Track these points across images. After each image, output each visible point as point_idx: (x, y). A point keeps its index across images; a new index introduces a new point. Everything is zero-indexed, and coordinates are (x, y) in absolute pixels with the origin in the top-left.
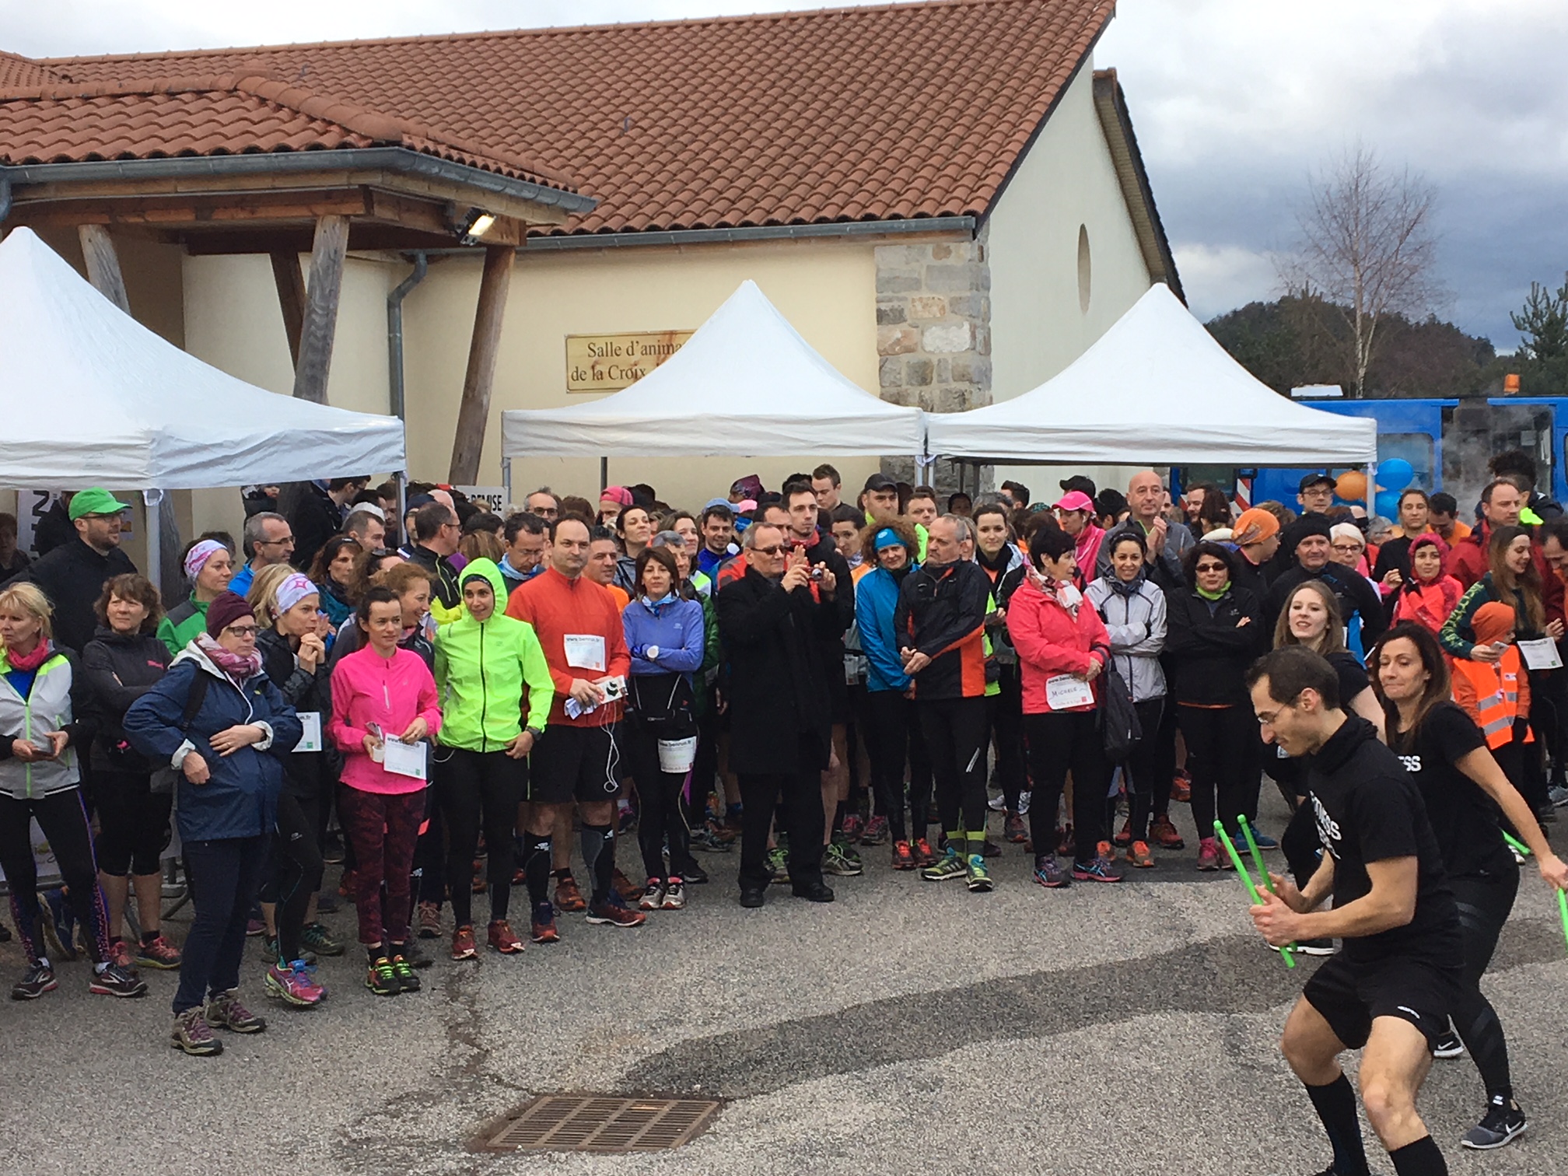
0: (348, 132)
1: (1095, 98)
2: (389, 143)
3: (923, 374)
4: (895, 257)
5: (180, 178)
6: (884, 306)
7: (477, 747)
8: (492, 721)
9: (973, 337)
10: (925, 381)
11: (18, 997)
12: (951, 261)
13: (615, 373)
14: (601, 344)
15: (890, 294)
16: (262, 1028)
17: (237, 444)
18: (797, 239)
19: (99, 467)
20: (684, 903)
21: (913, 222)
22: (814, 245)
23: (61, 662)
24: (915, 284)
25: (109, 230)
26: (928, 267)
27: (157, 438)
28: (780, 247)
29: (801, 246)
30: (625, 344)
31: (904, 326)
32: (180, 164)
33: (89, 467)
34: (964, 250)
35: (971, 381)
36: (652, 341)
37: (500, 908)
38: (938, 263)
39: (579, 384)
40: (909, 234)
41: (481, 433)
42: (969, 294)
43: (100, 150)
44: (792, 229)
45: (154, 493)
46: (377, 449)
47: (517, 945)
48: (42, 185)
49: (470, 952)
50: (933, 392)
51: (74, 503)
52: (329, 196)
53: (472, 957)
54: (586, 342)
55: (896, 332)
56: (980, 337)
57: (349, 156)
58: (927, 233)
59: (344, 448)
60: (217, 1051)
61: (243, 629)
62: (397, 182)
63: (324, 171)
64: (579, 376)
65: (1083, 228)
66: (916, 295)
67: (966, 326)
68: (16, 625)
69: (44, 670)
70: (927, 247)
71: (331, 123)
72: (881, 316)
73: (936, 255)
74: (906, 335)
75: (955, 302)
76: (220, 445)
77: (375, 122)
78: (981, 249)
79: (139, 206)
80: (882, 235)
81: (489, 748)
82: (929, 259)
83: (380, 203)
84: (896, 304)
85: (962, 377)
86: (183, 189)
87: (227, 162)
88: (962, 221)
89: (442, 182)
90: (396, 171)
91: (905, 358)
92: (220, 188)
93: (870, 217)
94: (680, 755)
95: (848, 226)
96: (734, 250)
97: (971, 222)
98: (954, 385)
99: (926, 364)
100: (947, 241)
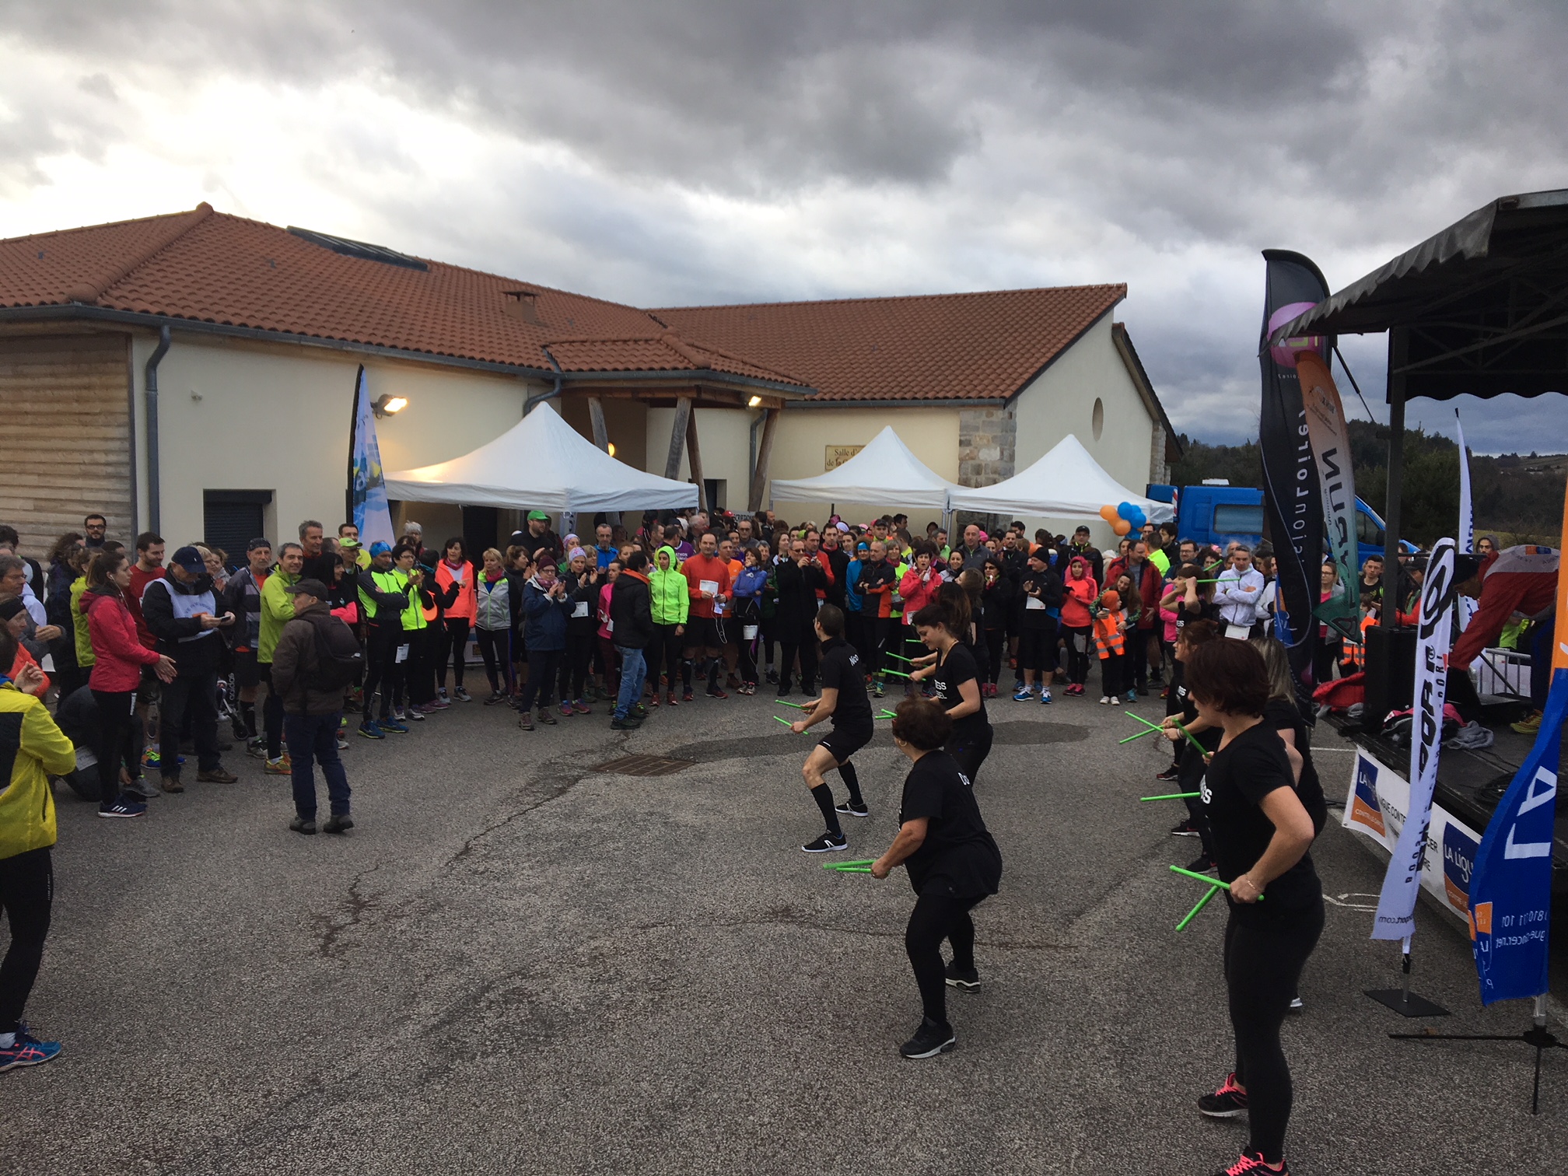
0: (690, 362)
1: (1113, 337)
2: (704, 368)
3: (978, 470)
4: (969, 416)
5: (625, 380)
6: (962, 438)
7: (661, 623)
8: (667, 612)
9: (1002, 453)
10: (978, 473)
11: (485, 704)
12: (994, 419)
14: (840, 449)
15: (965, 433)
16: (555, 723)
17: (610, 494)
18: (926, 406)
19: (548, 502)
20: (755, 693)
21: (976, 401)
22: (933, 409)
23: (505, 580)
24: (977, 429)
25: (600, 399)
26: (983, 422)
27: (570, 492)
28: (918, 410)
29: (927, 409)
30: (851, 450)
31: (971, 448)
32: (623, 374)
33: (545, 502)
34: (1000, 415)
35: (999, 474)
37: (671, 687)
38: (988, 419)
40: (975, 406)
42: (1000, 434)
43: (606, 367)
44: (923, 402)
45: (567, 513)
46: (682, 498)
47: (675, 702)
48: (573, 381)
49: (655, 703)
50: (982, 478)
51: (530, 514)
52: (683, 389)
53: (655, 705)
54: (834, 449)
55: (967, 451)
56: (1006, 453)
57: (687, 373)
58: (983, 405)
59: (666, 497)
60: (532, 729)
61: (548, 571)
62: (710, 384)
63: (680, 379)
64: (830, 463)
65: (1098, 402)
66: (977, 434)
67: (998, 448)
68: (493, 563)
69: (498, 583)
70: (983, 412)
71: (685, 358)
72: (961, 443)
73: (987, 416)
74: (972, 452)
75: (994, 438)
76: (601, 495)
77: (699, 358)
78: (1011, 414)
79: (610, 390)
80: (963, 406)
81: (666, 623)
82: (984, 418)
83: (705, 392)
84: (968, 437)
85: (995, 472)
86: (626, 385)
87: (641, 374)
88: (998, 401)
89: (733, 384)
90: (709, 380)
91: (971, 462)
92: (640, 384)
93: (957, 398)
94: (751, 632)
95: (947, 402)
96: (898, 410)
97: (1003, 401)
98: (991, 476)
99: (979, 466)
100: (992, 410)
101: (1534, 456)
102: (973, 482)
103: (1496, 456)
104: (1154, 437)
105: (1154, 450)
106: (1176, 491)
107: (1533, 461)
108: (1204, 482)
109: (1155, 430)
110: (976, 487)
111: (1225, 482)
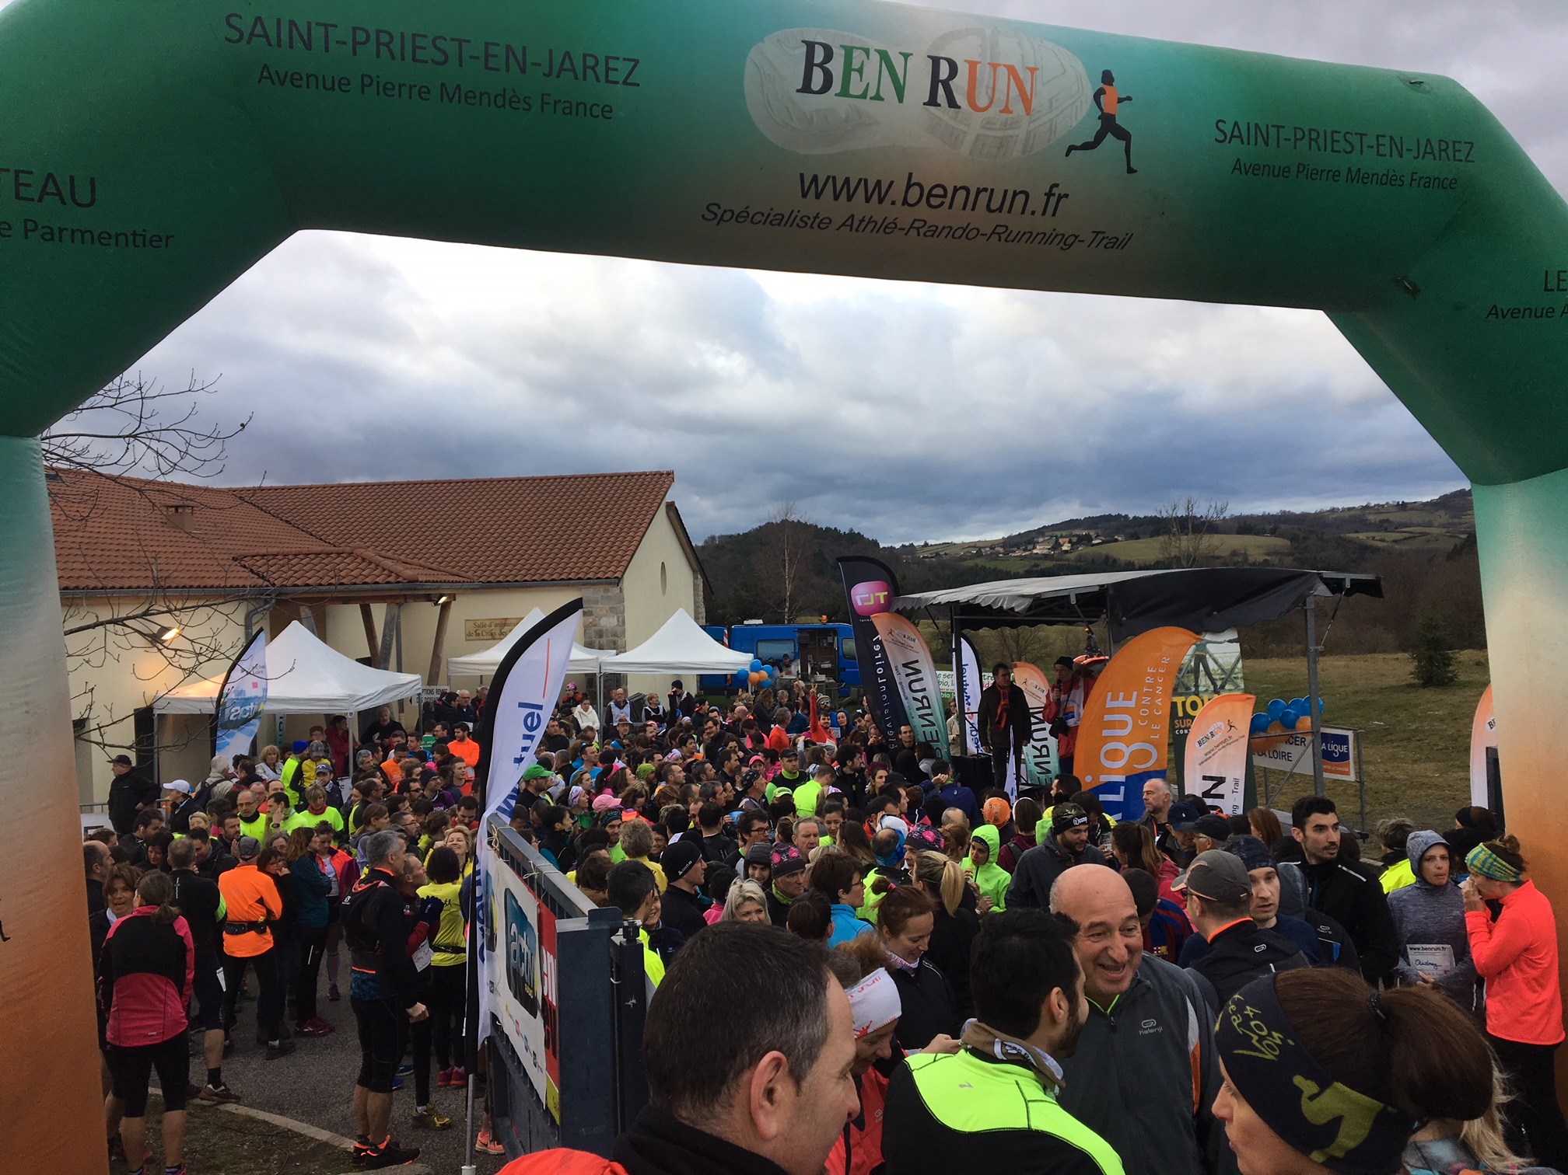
1: (667, 514)
3: (600, 634)
4: (589, 592)
6: (585, 610)
9: (618, 620)
10: (600, 637)
12: (609, 594)
13: (484, 634)
14: (478, 623)
15: (587, 605)
18: (553, 586)
21: (595, 580)
24: (597, 602)
26: (601, 596)
28: (546, 588)
29: (554, 588)
30: (488, 623)
31: (593, 617)
34: (614, 591)
35: (617, 636)
36: (498, 622)
38: (605, 595)
39: (471, 638)
40: (594, 584)
41: (439, 666)
42: (615, 605)
44: (551, 583)
50: (604, 640)
54: (472, 623)
55: (590, 620)
56: (620, 620)
58: (601, 584)
64: (470, 635)
65: (663, 565)
66: (597, 606)
67: (615, 616)
70: (601, 588)
72: (585, 613)
73: (604, 592)
74: (594, 620)
75: (611, 608)
78: (620, 589)
80: (584, 584)
82: (602, 593)
84: (590, 609)
85: (614, 635)
88: (612, 580)
91: (593, 628)
93: (579, 578)
95: (571, 582)
97: (617, 580)
98: (611, 638)
99: (601, 631)
100: (607, 587)
101: (926, 545)
102: (597, 644)
103: (898, 546)
104: (695, 584)
105: (696, 595)
106: (726, 631)
107: (926, 549)
108: (745, 622)
109: (695, 578)
110: (600, 649)
111: (760, 622)
